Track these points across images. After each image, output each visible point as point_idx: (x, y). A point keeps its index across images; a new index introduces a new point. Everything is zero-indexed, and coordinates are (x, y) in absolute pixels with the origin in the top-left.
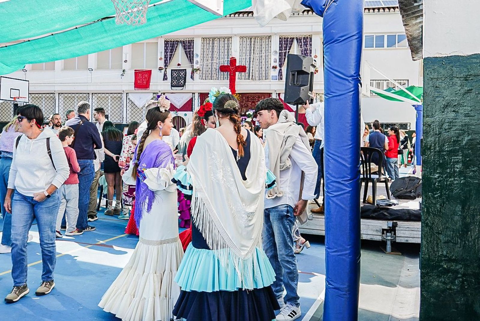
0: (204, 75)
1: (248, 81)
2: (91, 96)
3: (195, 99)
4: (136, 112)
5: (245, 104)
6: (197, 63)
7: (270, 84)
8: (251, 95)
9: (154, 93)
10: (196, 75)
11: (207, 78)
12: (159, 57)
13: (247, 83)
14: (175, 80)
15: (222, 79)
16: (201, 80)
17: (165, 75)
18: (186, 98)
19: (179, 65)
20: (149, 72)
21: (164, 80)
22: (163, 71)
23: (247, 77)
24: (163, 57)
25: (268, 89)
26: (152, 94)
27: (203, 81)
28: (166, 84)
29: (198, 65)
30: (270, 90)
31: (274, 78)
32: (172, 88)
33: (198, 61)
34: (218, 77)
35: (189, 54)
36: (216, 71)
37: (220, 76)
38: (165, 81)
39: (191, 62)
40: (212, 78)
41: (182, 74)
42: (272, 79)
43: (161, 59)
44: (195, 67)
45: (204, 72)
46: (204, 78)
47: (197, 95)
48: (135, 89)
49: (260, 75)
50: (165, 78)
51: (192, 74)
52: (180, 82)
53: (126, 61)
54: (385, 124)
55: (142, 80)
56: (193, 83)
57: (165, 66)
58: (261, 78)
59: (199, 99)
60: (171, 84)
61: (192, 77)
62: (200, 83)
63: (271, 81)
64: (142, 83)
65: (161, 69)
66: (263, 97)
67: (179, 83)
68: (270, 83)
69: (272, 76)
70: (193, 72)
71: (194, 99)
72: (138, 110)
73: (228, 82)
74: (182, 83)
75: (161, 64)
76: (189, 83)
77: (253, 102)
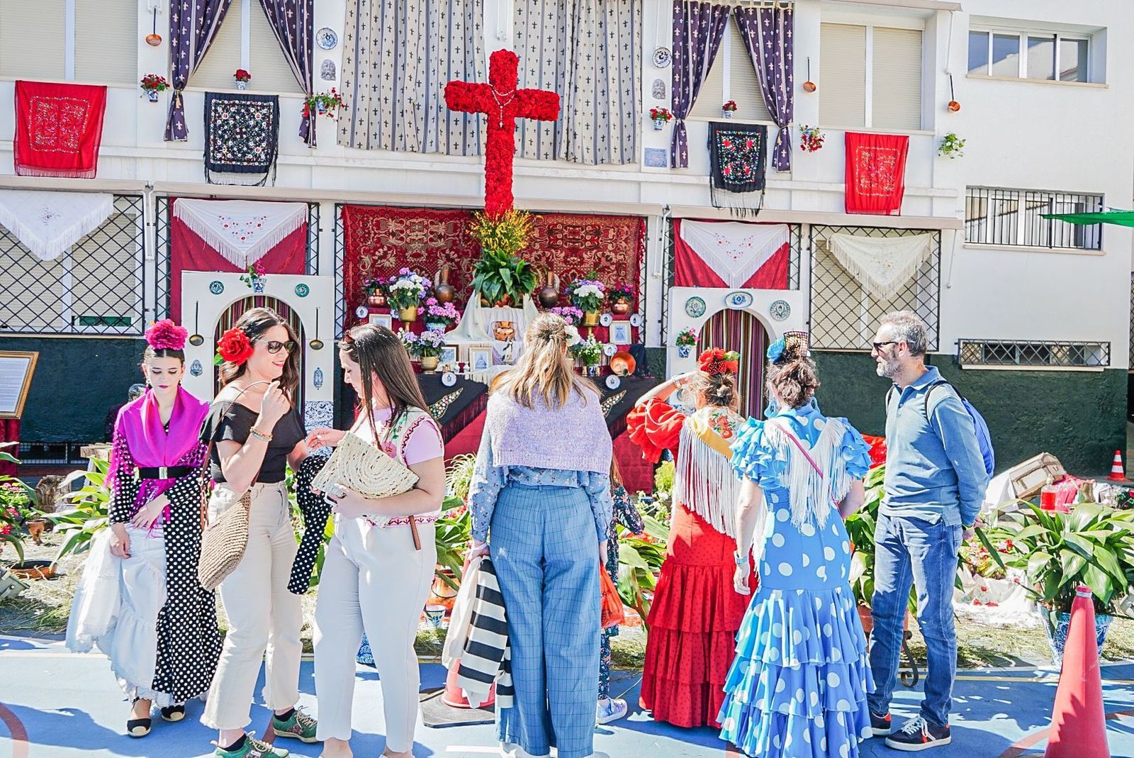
0: (362, 130)
1: (551, 163)
4: (27, 281)
6: (330, 74)
7: (639, 183)
8: (569, 221)
9: (119, 196)
10: (325, 126)
11: (374, 142)
12: (144, 30)
13: (549, 173)
14: (225, 142)
15: (443, 148)
16: (351, 150)
17: (176, 115)
18: (282, 222)
19: (242, 75)
20: (95, 97)
21: (168, 136)
22: (165, 96)
23: (546, 148)
24: (164, 30)
25: (633, 200)
26: (111, 198)
27: (354, 152)
28: (180, 155)
29: (336, 84)
30: (639, 205)
31: (653, 159)
32: (213, 175)
33: (332, 65)
34: (421, 138)
35: (293, 32)
36: (414, 112)
37: (432, 136)
38: (176, 143)
39: (302, 66)
40: (398, 143)
41: (259, 116)
42: (647, 164)
43: (154, 40)
44: (322, 87)
45: (362, 115)
46: (360, 138)
47: (327, 216)
48: (22, 170)
49: (600, 144)
50: (175, 129)
51: (306, 117)
54: (1022, 347)
55: (58, 129)
56: (310, 161)
57: (176, 73)
58: (602, 154)
59: (340, 230)
60: (206, 154)
61: (307, 134)
62: (343, 163)
63: (644, 168)
64: (57, 144)
65: (152, 84)
66: (611, 233)
67: (244, 154)
68: (641, 177)
69: (647, 151)
70: (309, 111)
71: (314, 229)
72: (38, 272)
73: (476, 165)
74: (257, 157)
75: (158, 62)
76: (290, 160)
77: (574, 251)
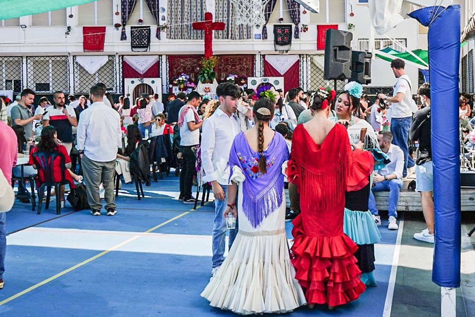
0: (173, 34)
1: (227, 40)
2: (24, 60)
3: (162, 62)
4: (87, 79)
5: (223, 68)
6: (164, 19)
7: (253, 44)
8: (232, 57)
9: (109, 56)
10: (163, 34)
11: (176, 37)
12: (115, 11)
13: (226, 43)
14: (136, 40)
15: (195, 38)
16: (170, 40)
17: (123, 34)
18: (151, 61)
19: (140, 21)
20: (103, 29)
21: (122, 39)
22: (121, 28)
23: (225, 36)
24: (120, 11)
25: (251, 49)
26: (107, 57)
27: (171, 40)
28: (125, 44)
29: (166, 22)
30: (254, 51)
31: (258, 37)
32: (133, 49)
33: (164, 17)
34: (189, 35)
35: (154, 8)
36: (187, 28)
37: (192, 35)
38: (124, 41)
39: (156, 17)
40: (183, 37)
41: (145, 32)
42: (255, 39)
43: (117, 14)
44: (162, 23)
45: (173, 30)
46: (173, 36)
47: (164, 58)
48: (85, 51)
49: (241, 34)
50: (123, 37)
51: (157, 32)
52: (143, 41)
53: (71, 16)
54: (383, 88)
55: (94, 39)
56: (159, 44)
57: (123, 22)
58: (242, 37)
59: (167, 62)
60: (132, 44)
61: (158, 36)
62: (168, 44)
63: (254, 40)
64: (94, 43)
65: (117, 26)
66: (245, 60)
67: (141, 43)
68: (253, 43)
69: (255, 35)
70: (158, 30)
71: (160, 62)
72: (90, 77)
73: (202, 42)
74: (145, 43)
75: (118, 19)
76: (154, 44)
77: (234, 65)
